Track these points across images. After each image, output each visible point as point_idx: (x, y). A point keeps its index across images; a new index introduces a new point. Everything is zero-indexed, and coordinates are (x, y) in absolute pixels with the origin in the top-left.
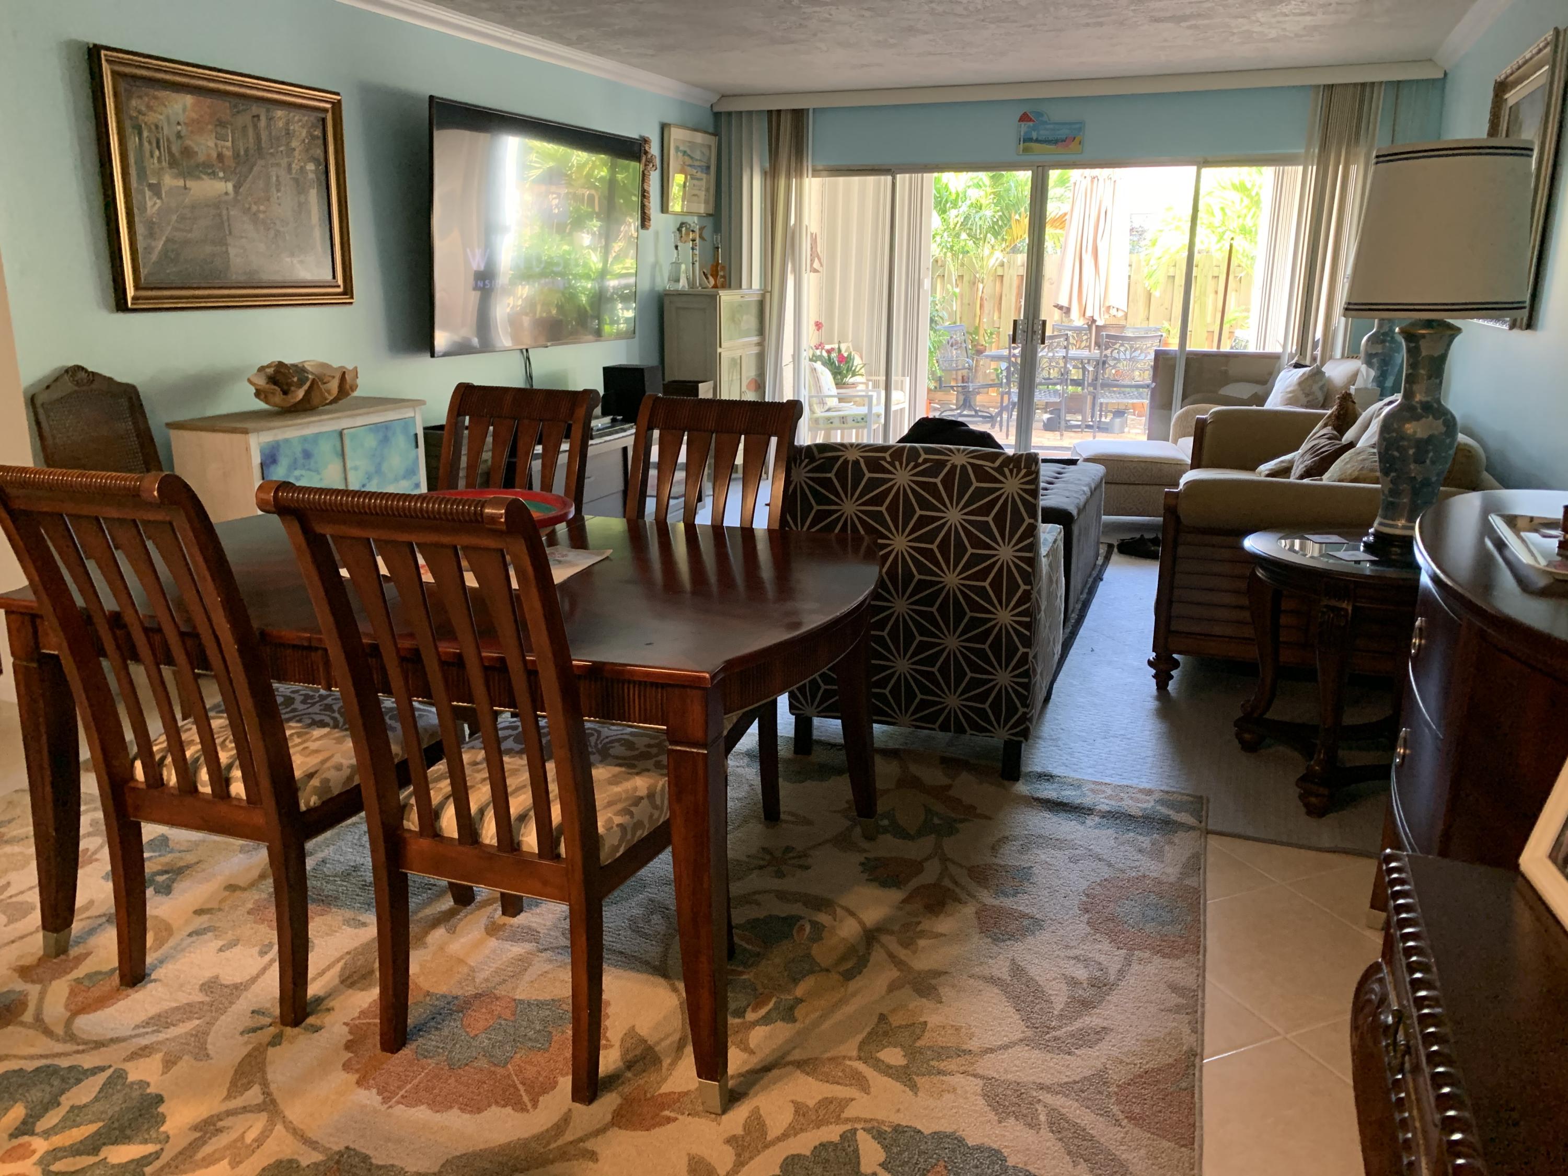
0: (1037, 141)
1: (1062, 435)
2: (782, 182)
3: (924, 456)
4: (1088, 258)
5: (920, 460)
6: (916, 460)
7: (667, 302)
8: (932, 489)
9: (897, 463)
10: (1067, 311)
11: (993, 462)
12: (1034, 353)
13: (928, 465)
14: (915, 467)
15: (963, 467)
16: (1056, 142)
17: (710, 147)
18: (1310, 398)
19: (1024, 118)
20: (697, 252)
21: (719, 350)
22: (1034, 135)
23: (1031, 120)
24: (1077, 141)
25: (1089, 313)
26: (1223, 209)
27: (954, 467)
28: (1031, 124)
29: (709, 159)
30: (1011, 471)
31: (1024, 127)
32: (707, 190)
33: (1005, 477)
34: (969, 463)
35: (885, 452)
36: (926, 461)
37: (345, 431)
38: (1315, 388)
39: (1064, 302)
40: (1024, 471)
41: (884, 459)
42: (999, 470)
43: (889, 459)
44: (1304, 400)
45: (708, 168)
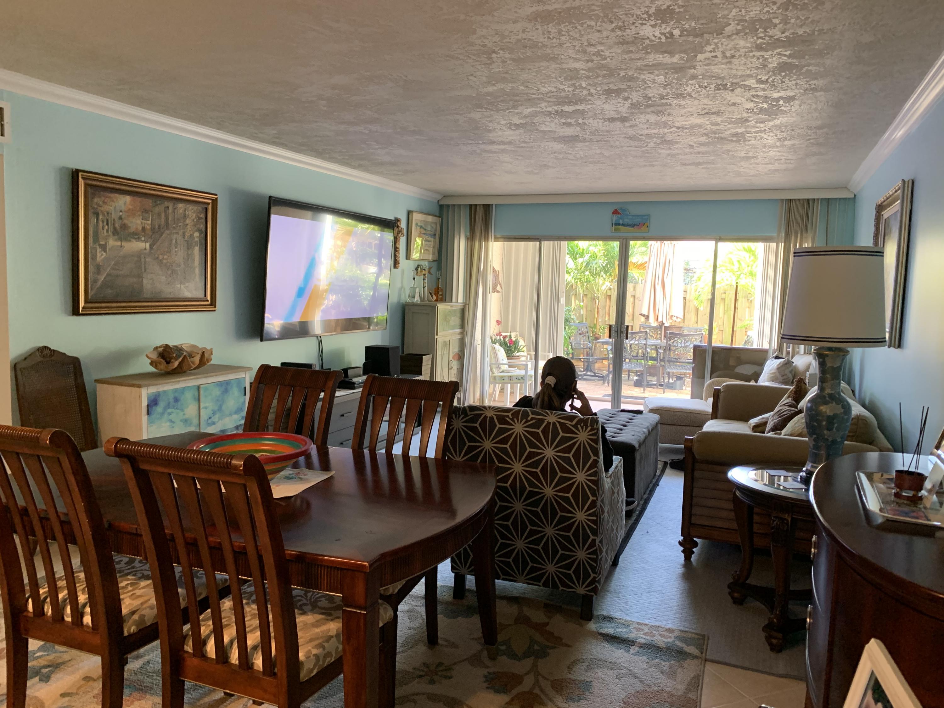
0: (623, 225)
1: (644, 390)
2: (477, 244)
3: (531, 416)
4: (659, 288)
5: (529, 419)
6: (527, 419)
7: (407, 311)
8: (536, 435)
9: (515, 420)
10: (647, 317)
11: (572, 422)
12: (622, 343)
13: (534, 421)
14: (526, 422)
15: (554, 423)
16: (633, 226)
17: (436, 224)
18: (785, 377)
19: (615, 212)
20: (426, 281)
21: (436, 337)
22: (621, 222)
23: (619, 213)
24: (646, 225)
25: (660, 319)
26: (739, 261)
27: (549, 423)
28: (619, 216)
29: (436, 230)
30: (582, 428)
31: (615, 217)
32: (434, 247)
33: (579, 430)
34: (558, 422)
35: (509, 412)
36: (532, 419)
37: (201, 386)
38: (787, 372)
39: (646, 313)
40: (590, 428)
41: (508, 416)
42: (575, 426)
43: (511, 417)
44: (781, 379)
45: (435, 235)
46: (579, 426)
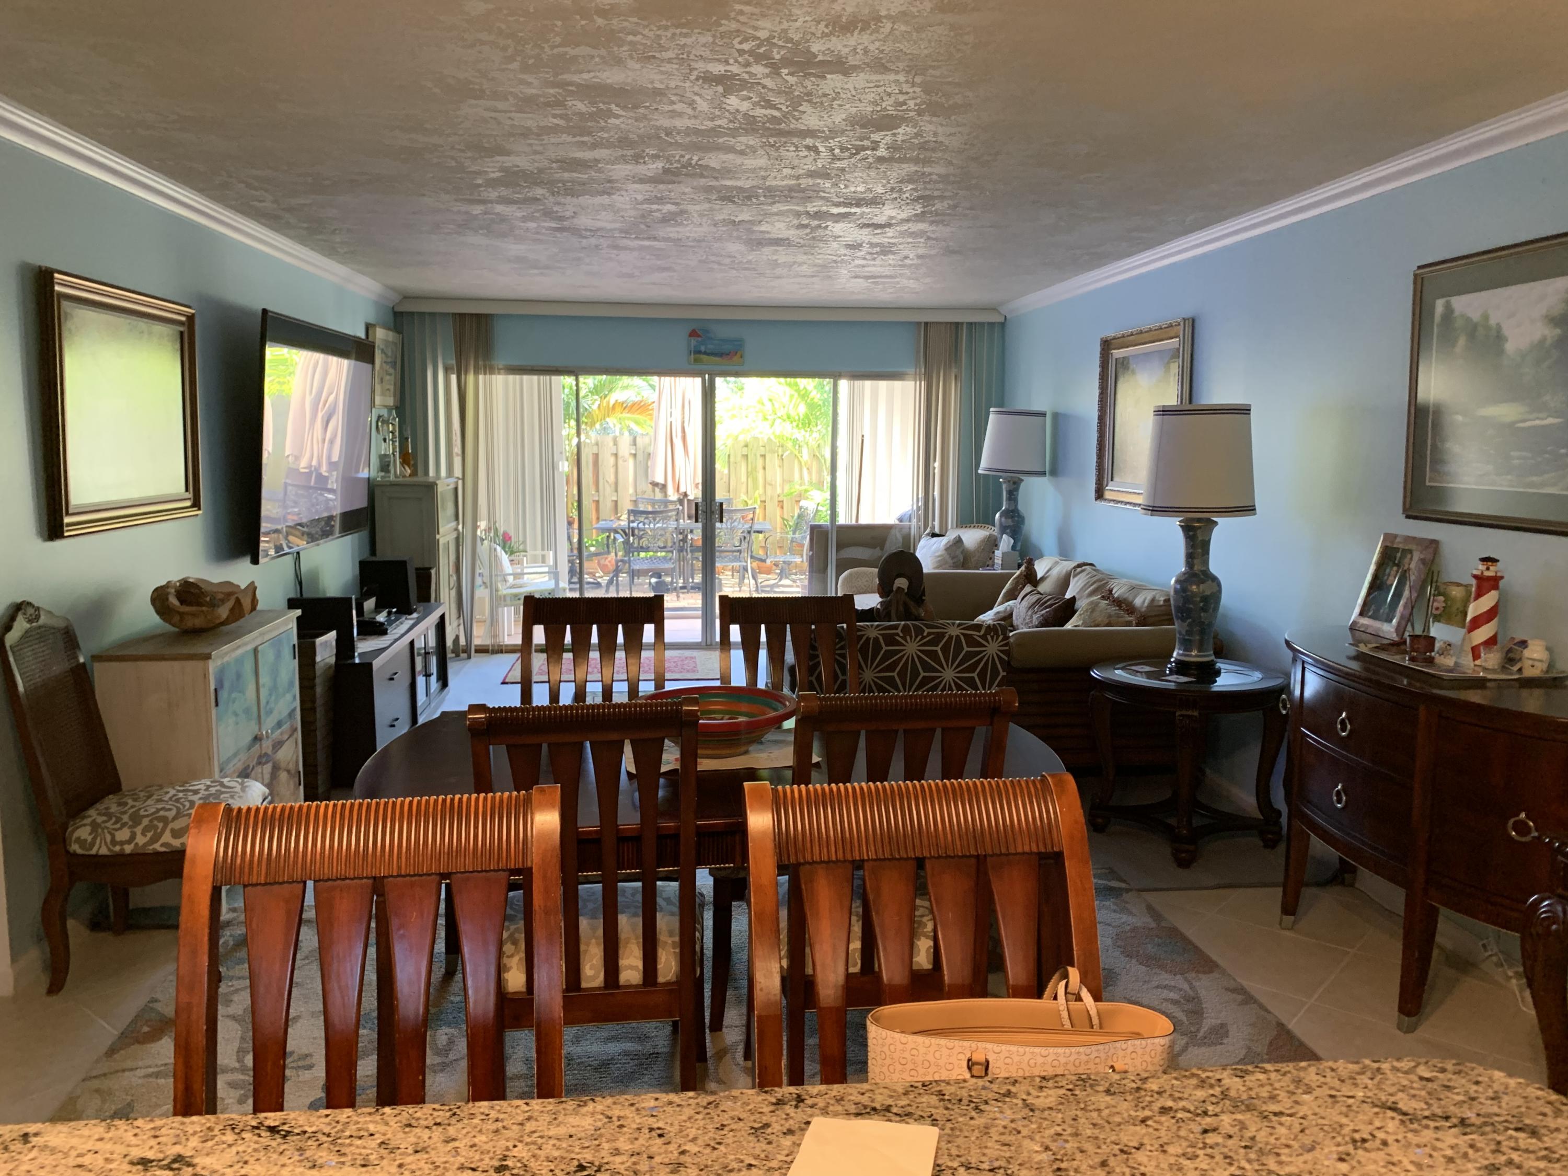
0: (705, 353)
2: (471, 378)
3: (927, 631)
4: (678, 442)
5: (925, 634)
6: (922, 634)
7: (378, 492)
8: (933, 655)
9: (908, 638)
10: (664, 487)
11: (979, 631)
12: (713, 529)
14: (921, 640)
15: (957, 636)
16: (721, 355)
17: (395, 344)
18: (955, 560)
19: (693, 334)
20: (397, 444)
21: (437, 537)
22: (703, 348)
23: (699, 336)
24: (739, 355)
25: (682, 490)
27: (951, 637)
28: (700, 339)
29: (396, 358)
30: (992, 637)
31: (693, 342)
32: (395, 385)
33: (988, 642)
34: (963, 634)
35: (897, 629)
36: (929, 634)
37: (260, 648)
39: (660, 479)
40: (1001, 637)
41: (897, 634)
42: (984, 637)
43: (901, 635)
46: (989, 637)
